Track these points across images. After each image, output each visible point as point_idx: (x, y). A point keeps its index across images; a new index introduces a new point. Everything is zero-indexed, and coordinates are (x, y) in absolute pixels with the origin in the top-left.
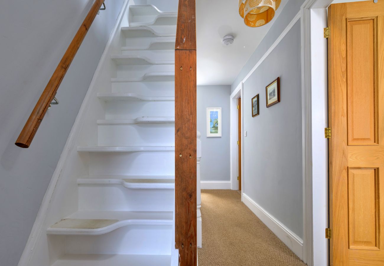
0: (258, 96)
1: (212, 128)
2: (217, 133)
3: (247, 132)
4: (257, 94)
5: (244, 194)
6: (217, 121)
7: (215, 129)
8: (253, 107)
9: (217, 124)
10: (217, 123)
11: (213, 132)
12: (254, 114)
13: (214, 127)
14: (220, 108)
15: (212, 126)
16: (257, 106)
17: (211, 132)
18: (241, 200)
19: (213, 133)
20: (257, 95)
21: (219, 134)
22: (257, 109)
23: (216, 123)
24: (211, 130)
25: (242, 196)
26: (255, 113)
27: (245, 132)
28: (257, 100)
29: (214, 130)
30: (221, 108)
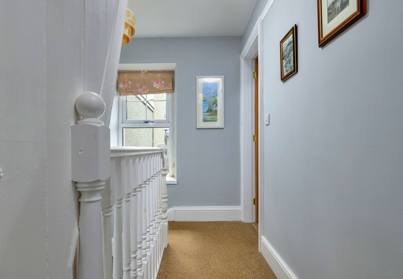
0: (294, 31)
1: (207, 112)
2: (216, 121)
3: (269, 115)
4: (293, 25)
5: (263, 237)
6: (216, 101)
7: (213, 115)
8: (282, 58)
9: (215, 105)
10: (215, 103)
11: (208, 119)
12: (285, 74)
13: (210, 111)
14: (221, 76)
15: (207, 108)
16: (292, 52)
17: (205, 120)
18: (258, 250)
19: (209, 121)
20: (293, 28)
21: (219, 123)
22: (292, 61)
23: (213, 104)
24: (203, 115)
25: (261, 241)
26: (287, 71)
27: (266, 116)
28: (292, 40)
29: (209, 117)
30: (223, 77)
